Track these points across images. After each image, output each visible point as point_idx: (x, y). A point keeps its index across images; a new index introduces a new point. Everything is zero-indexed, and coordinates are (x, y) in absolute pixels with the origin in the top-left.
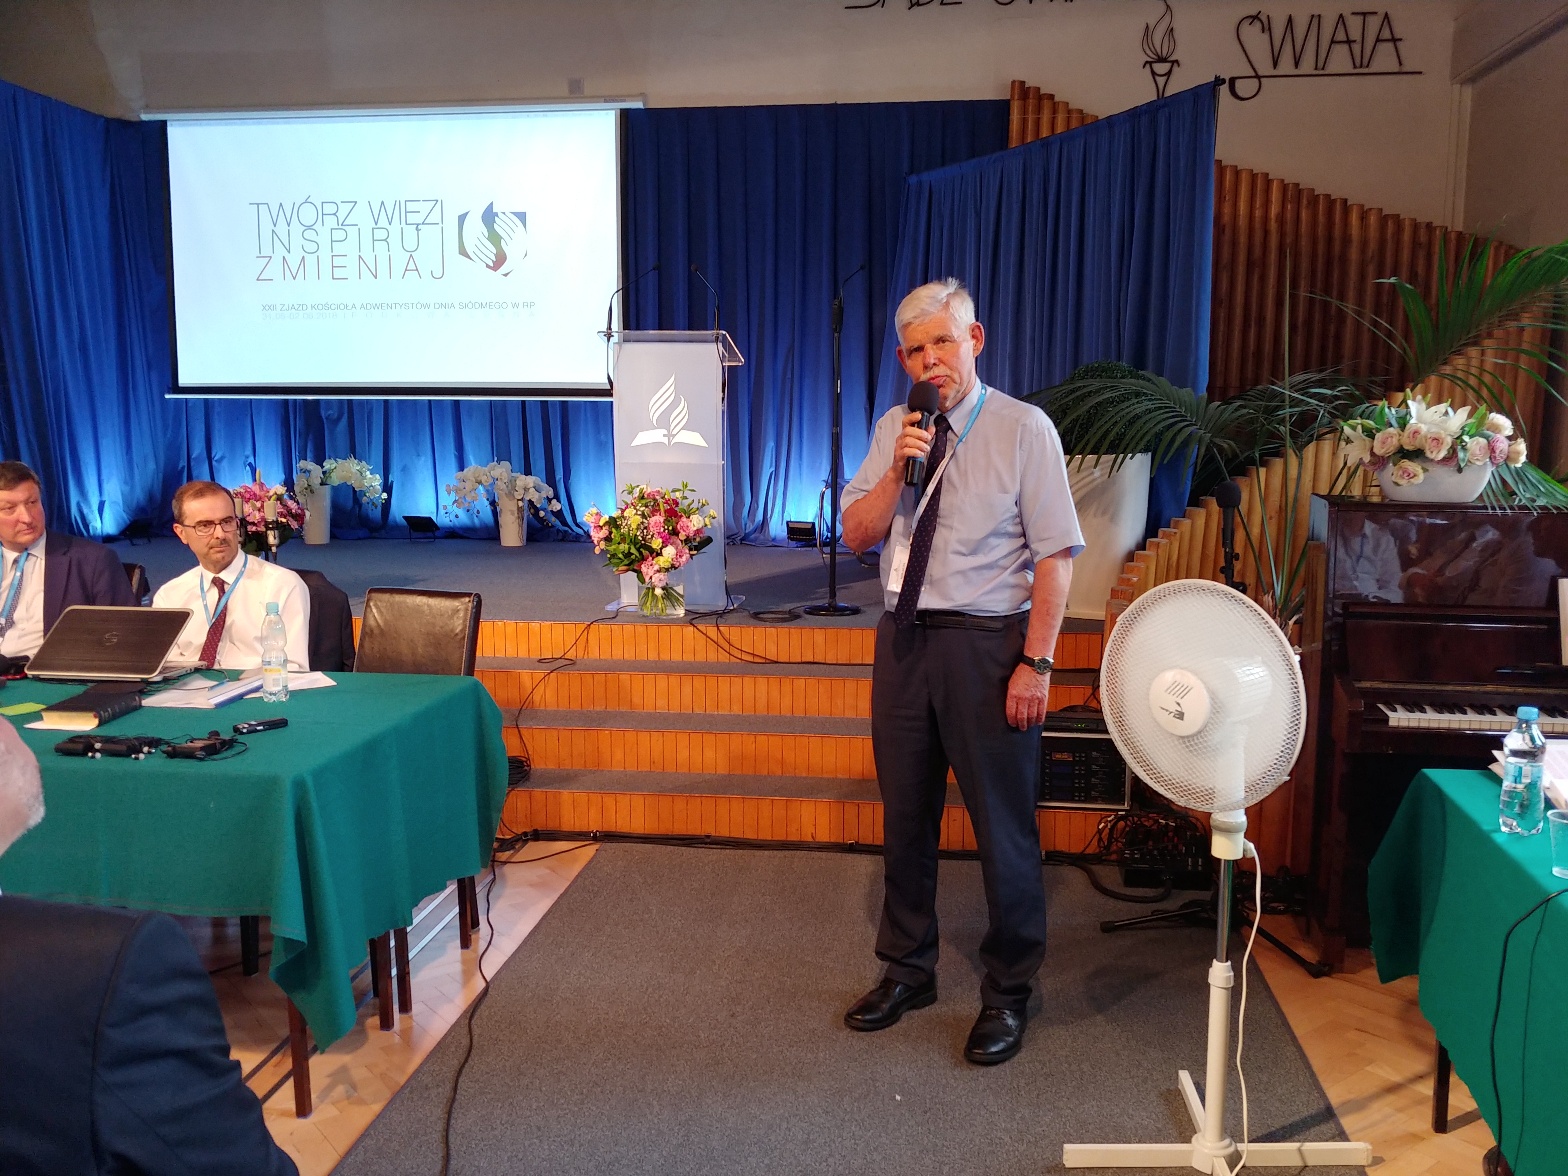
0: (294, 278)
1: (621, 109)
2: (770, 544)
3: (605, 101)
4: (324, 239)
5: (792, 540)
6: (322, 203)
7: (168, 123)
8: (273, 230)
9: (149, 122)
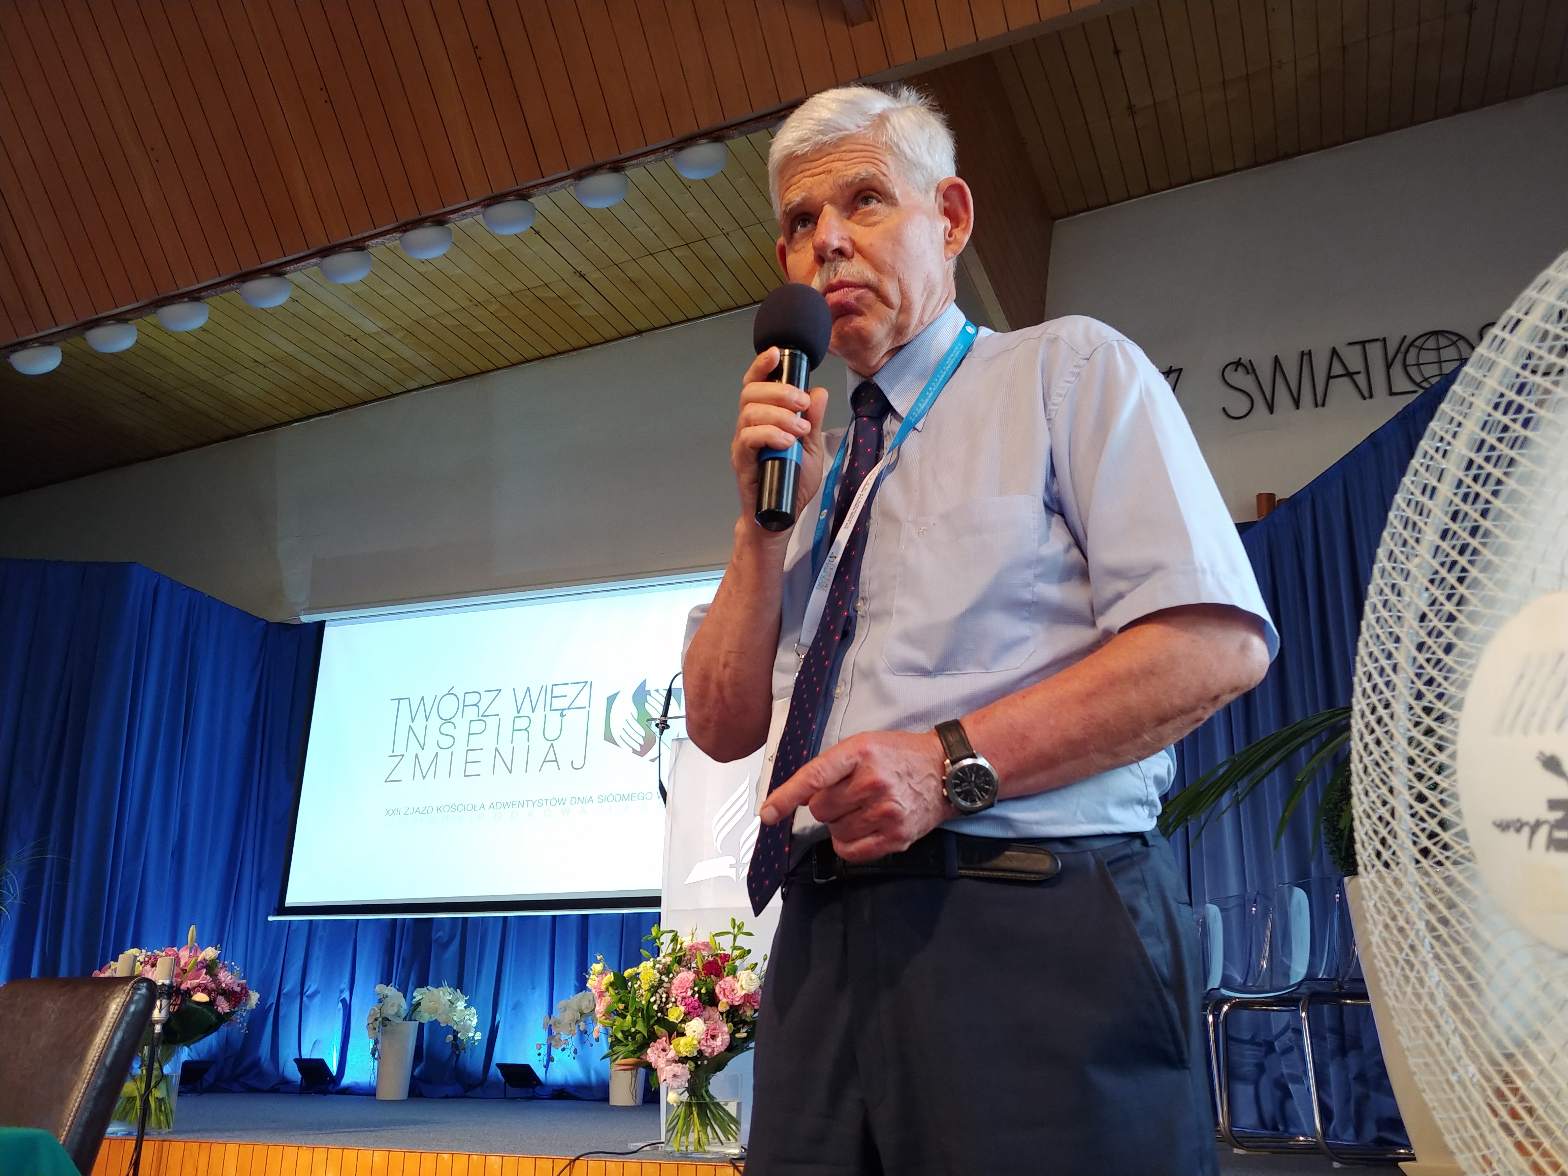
0: (424, 778)
4: (461, 733)
6: (466, 693)
7: (327, 623)
8: (410, 727)
9: (308, 623)
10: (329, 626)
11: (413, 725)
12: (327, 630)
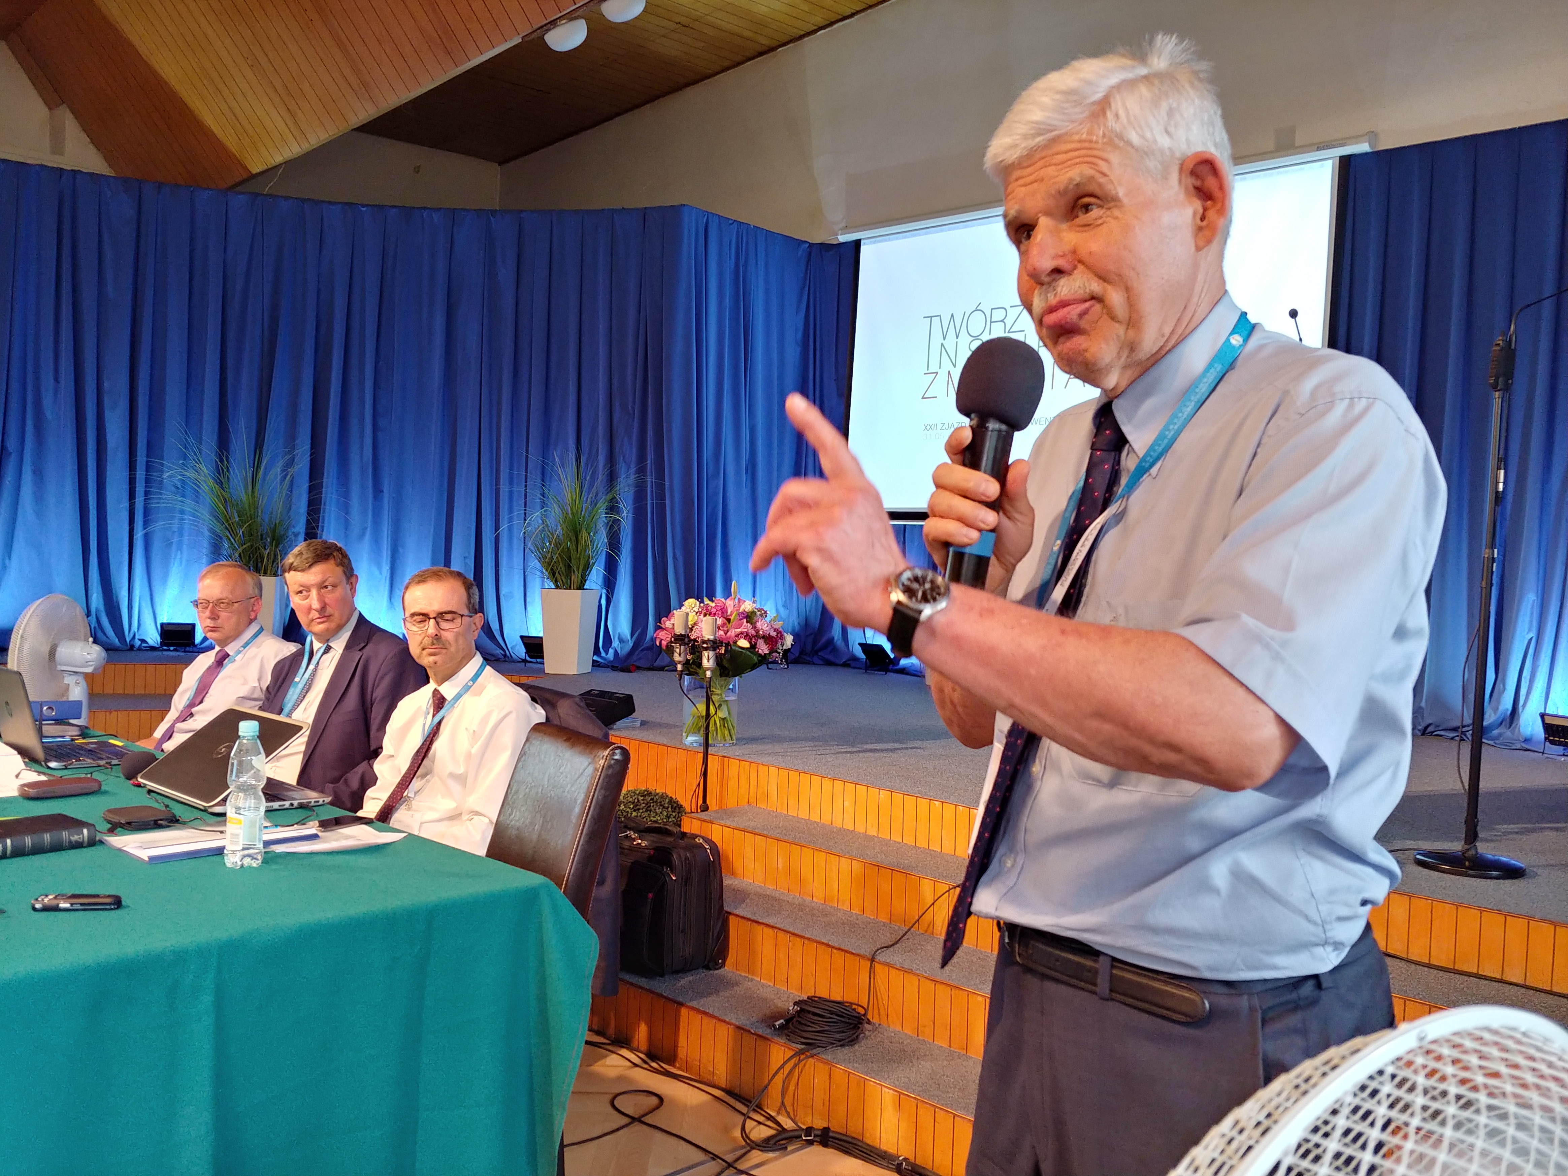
1: (1341, 157)
2: (1518, 747)
3: (1319, 149)
5: (1553, 743)
6: (992, 309)
7: (862, 242)
8: (942, 344)
9: (846, 243)
10: (864, 244)
11: (944, 342)
12: (864, 249)
